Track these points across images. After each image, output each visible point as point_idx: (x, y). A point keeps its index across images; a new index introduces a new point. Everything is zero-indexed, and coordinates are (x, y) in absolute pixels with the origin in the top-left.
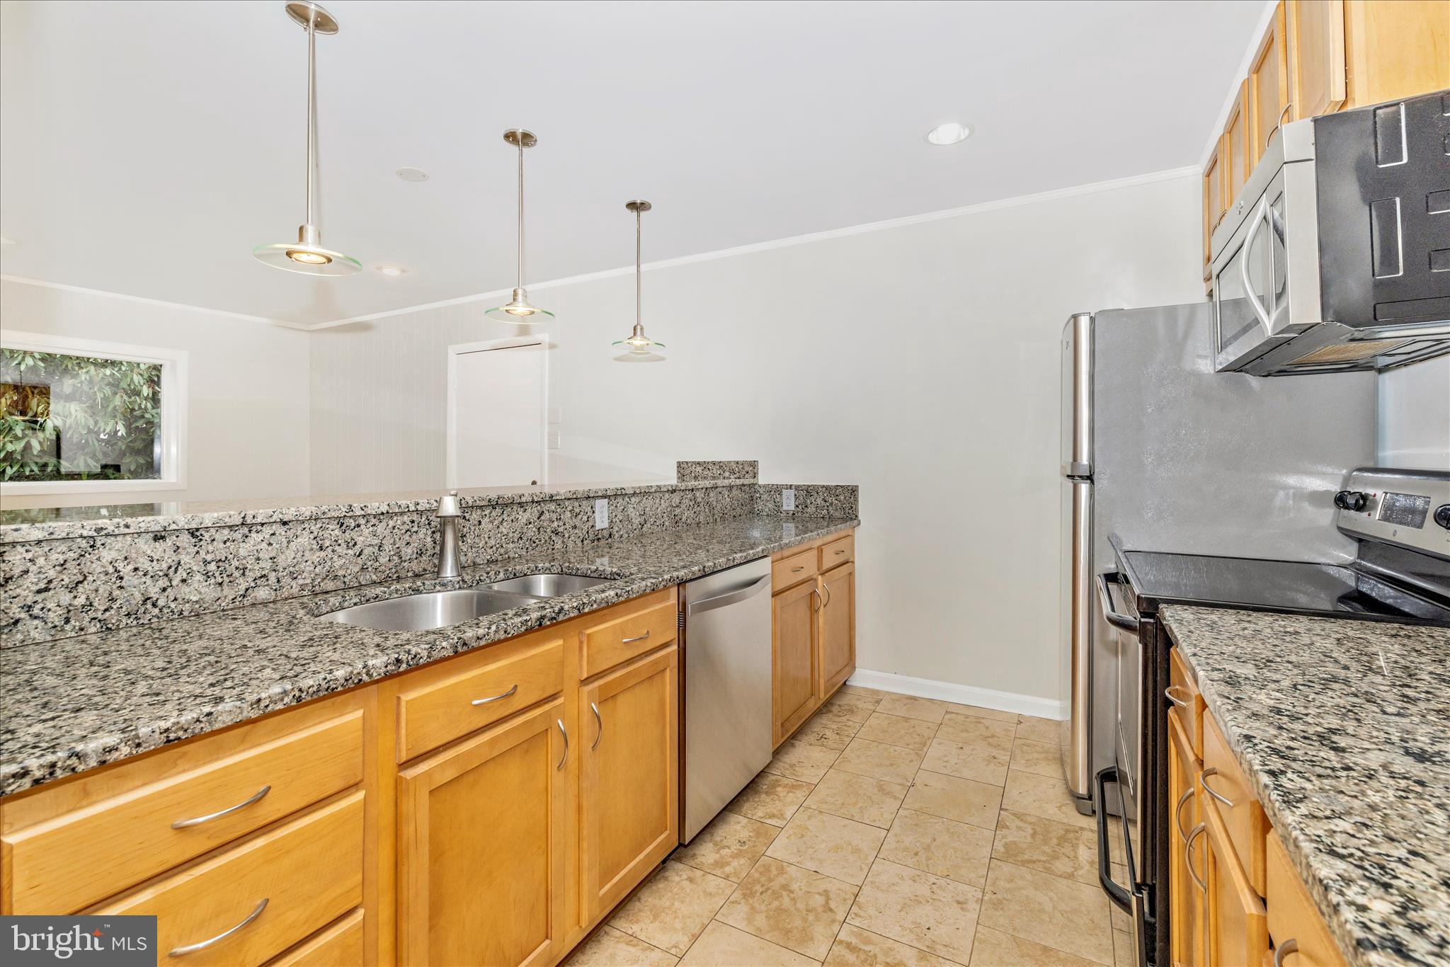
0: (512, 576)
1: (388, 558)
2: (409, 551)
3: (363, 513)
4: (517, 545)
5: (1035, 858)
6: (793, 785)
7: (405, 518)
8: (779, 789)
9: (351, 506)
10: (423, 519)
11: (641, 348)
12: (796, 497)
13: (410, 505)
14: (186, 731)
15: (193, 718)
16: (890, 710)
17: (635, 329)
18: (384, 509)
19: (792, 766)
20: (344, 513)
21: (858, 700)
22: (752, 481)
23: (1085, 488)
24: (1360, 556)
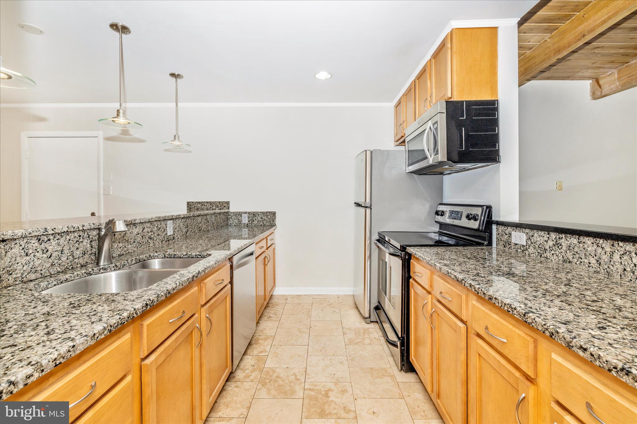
0: (139, 261)
1: (66, 258)
2: (78, 253)
3: (53, 232)
4: (132, 245)
5: (358, 341)
6: (265, 338)
7: (76, 234)
8: (260, 341)
9: (46, 229)
10: (86, 234)
11: (179, 146)
12: (249, 217)
13: (80, 227)
14: (64, 358)
15: (67, 350)
16: (292, 301)
17: (175, 136)
18: (65, 229)
19: (262, 331)
20: (42, 233)
21: (278, 300)
22: (226, 211)
23: (368, 211)
24: (440, 228)
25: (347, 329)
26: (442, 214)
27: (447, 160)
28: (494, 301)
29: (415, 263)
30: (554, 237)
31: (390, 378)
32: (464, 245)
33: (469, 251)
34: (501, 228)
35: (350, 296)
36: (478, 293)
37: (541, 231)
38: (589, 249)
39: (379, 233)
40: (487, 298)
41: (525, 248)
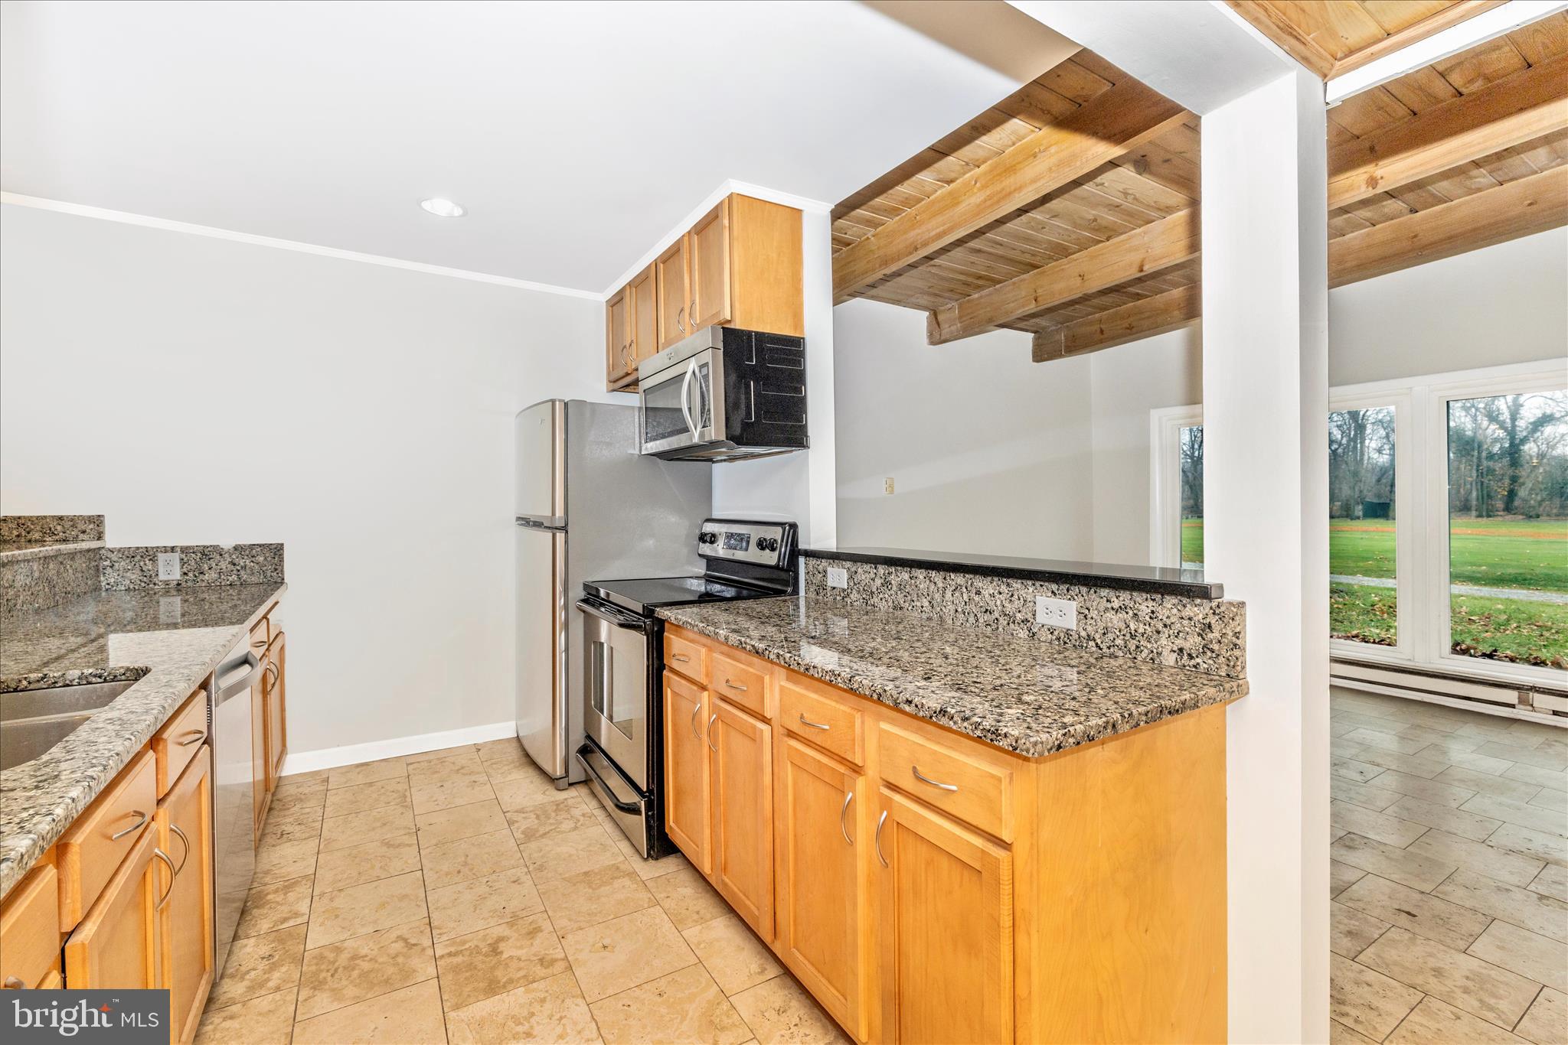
5: (547, 830)
6: (285, 887)
8: (271, 897)
12: (183, 563)
16: (346, 783)
19: (268, 872)
21: (299, 787)
22: (92, 545)
23: (560, 536)
24: (708, 569)
25: (516, 812)
26: (712, 539)
27: (727, 439)
28: (811, 671)
29: (672, 636)
30: (883, 572)
31: (627, 878)
32: (756, 597)
33: (763, 606)
34: (812, 562)
35: (509, 740)
36: (790, 665)
37: (866, 563)
38: (921, 586)
39: (586, 586)
40: (802, 669)
41: (846, 593)
